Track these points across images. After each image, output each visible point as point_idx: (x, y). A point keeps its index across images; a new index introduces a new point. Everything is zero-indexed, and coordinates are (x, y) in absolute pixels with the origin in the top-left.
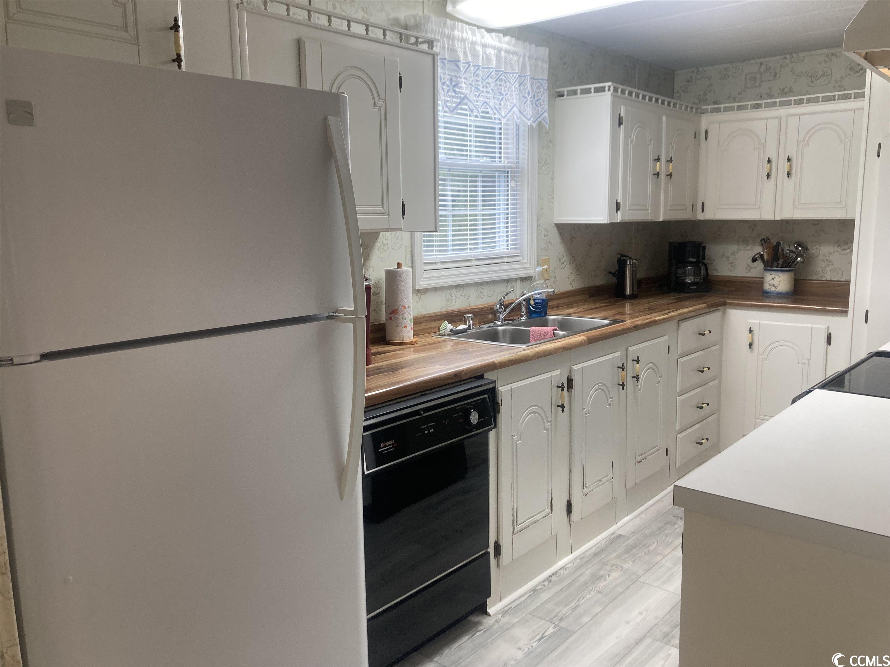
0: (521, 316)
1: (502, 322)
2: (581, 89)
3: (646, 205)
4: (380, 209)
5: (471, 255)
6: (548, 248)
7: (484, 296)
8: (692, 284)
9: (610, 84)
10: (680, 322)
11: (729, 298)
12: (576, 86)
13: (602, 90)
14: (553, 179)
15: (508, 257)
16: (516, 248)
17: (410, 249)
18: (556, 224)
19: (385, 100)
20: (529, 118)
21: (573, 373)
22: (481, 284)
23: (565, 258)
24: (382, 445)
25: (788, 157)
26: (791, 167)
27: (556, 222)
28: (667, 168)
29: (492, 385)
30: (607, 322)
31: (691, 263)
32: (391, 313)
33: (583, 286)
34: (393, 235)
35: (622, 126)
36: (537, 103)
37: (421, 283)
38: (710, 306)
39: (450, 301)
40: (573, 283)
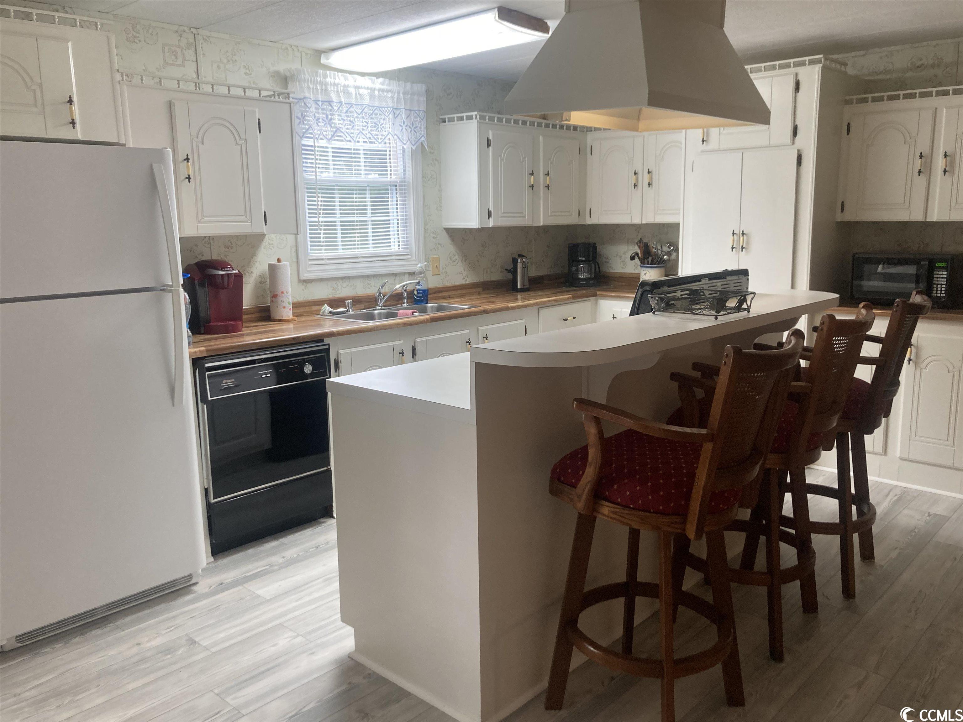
0: (404, 303)
1: (381, 307)
2: (466, 116)
3: (523, 213)
4: (243, 218)
5: (358, 254)
6: (438, 248)
7: (371, 286)
8: (583, 280)
9: (476, 113)
10: (540, 309)
11: (599, 290)
12: (462, 113)
13: (470, 118)
14: (440, 191)
15: (396, 255)
16: (407, 248)
17: (295, 248)
18: (445, 229)
19: (246, 140)
20: (405, 142)
21: (416, 344)
22: (368, 277)
23: (457, 257)
24: (224, 382)
25: (635, 171)
26: (637, 180)
27: (444, 227)
28: (545, 180)
29: (327, 347)
30: (467, 307)
31: (582, 261)
32: (272, 297)
33: (478, 281)
34: (278, 237)
35: (490, 147)
36: (415, 130)
37: (306, 275)
38: (574, 298)
39: (336, 290)
40: (466, 278)
